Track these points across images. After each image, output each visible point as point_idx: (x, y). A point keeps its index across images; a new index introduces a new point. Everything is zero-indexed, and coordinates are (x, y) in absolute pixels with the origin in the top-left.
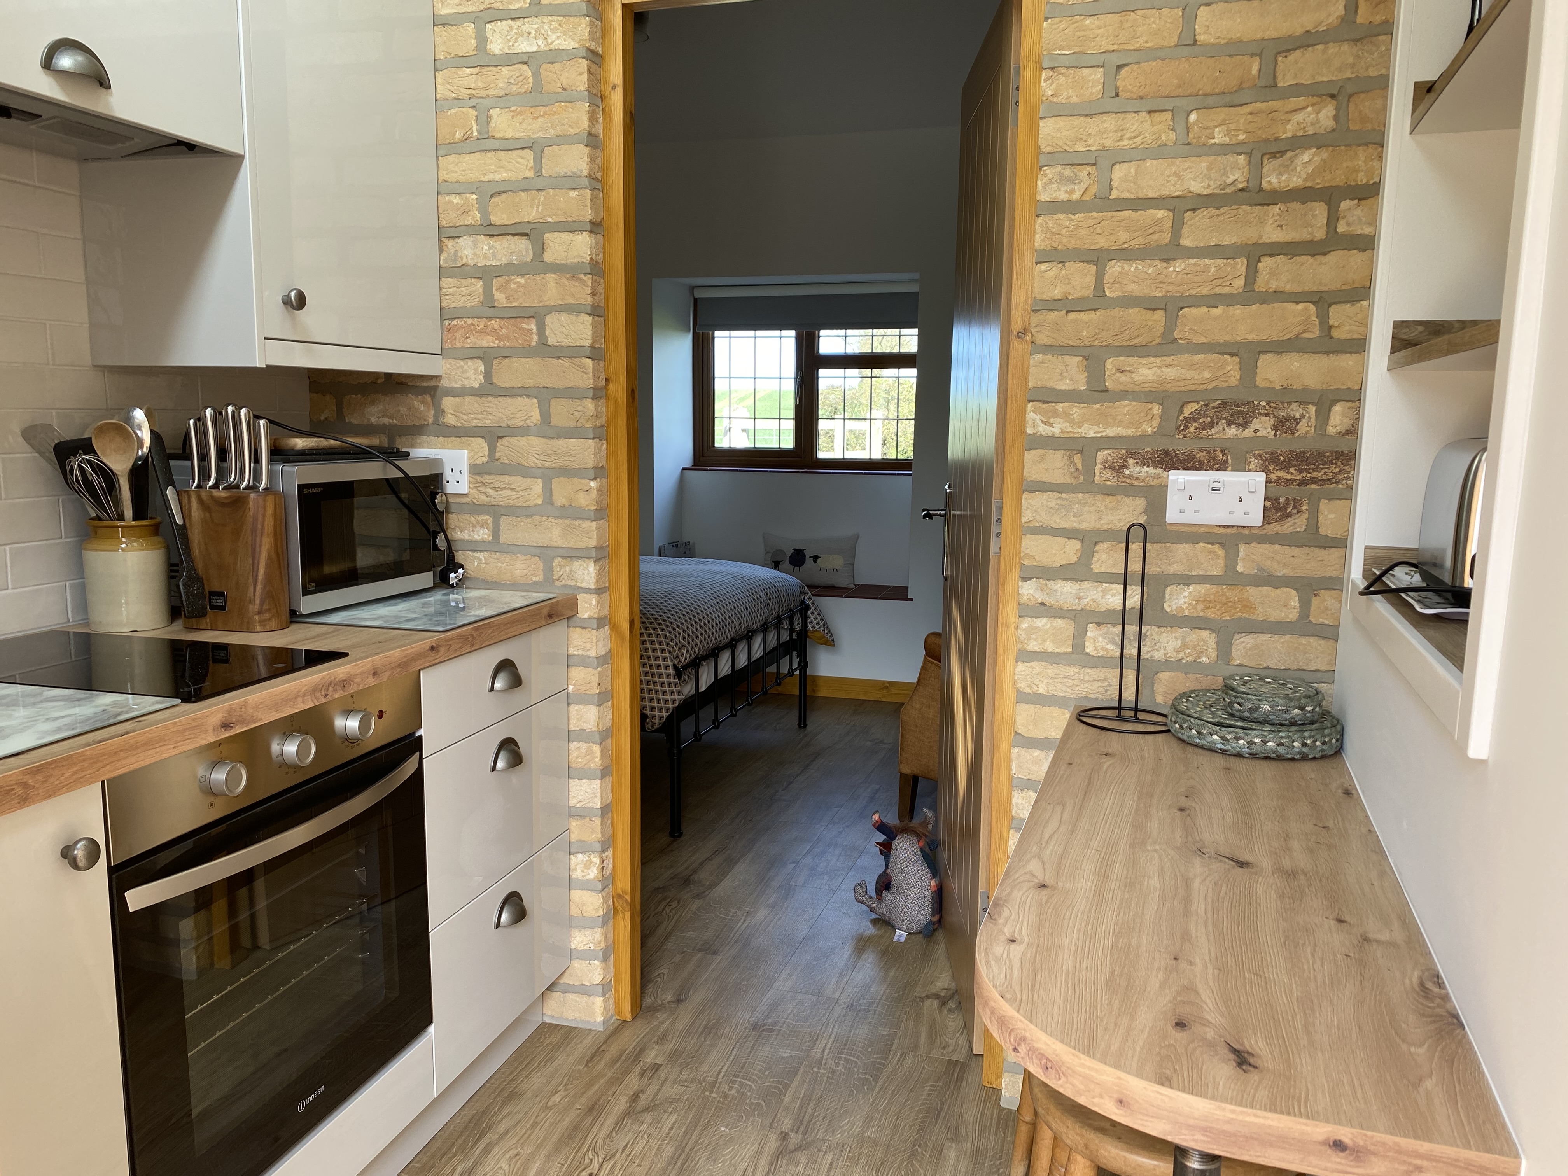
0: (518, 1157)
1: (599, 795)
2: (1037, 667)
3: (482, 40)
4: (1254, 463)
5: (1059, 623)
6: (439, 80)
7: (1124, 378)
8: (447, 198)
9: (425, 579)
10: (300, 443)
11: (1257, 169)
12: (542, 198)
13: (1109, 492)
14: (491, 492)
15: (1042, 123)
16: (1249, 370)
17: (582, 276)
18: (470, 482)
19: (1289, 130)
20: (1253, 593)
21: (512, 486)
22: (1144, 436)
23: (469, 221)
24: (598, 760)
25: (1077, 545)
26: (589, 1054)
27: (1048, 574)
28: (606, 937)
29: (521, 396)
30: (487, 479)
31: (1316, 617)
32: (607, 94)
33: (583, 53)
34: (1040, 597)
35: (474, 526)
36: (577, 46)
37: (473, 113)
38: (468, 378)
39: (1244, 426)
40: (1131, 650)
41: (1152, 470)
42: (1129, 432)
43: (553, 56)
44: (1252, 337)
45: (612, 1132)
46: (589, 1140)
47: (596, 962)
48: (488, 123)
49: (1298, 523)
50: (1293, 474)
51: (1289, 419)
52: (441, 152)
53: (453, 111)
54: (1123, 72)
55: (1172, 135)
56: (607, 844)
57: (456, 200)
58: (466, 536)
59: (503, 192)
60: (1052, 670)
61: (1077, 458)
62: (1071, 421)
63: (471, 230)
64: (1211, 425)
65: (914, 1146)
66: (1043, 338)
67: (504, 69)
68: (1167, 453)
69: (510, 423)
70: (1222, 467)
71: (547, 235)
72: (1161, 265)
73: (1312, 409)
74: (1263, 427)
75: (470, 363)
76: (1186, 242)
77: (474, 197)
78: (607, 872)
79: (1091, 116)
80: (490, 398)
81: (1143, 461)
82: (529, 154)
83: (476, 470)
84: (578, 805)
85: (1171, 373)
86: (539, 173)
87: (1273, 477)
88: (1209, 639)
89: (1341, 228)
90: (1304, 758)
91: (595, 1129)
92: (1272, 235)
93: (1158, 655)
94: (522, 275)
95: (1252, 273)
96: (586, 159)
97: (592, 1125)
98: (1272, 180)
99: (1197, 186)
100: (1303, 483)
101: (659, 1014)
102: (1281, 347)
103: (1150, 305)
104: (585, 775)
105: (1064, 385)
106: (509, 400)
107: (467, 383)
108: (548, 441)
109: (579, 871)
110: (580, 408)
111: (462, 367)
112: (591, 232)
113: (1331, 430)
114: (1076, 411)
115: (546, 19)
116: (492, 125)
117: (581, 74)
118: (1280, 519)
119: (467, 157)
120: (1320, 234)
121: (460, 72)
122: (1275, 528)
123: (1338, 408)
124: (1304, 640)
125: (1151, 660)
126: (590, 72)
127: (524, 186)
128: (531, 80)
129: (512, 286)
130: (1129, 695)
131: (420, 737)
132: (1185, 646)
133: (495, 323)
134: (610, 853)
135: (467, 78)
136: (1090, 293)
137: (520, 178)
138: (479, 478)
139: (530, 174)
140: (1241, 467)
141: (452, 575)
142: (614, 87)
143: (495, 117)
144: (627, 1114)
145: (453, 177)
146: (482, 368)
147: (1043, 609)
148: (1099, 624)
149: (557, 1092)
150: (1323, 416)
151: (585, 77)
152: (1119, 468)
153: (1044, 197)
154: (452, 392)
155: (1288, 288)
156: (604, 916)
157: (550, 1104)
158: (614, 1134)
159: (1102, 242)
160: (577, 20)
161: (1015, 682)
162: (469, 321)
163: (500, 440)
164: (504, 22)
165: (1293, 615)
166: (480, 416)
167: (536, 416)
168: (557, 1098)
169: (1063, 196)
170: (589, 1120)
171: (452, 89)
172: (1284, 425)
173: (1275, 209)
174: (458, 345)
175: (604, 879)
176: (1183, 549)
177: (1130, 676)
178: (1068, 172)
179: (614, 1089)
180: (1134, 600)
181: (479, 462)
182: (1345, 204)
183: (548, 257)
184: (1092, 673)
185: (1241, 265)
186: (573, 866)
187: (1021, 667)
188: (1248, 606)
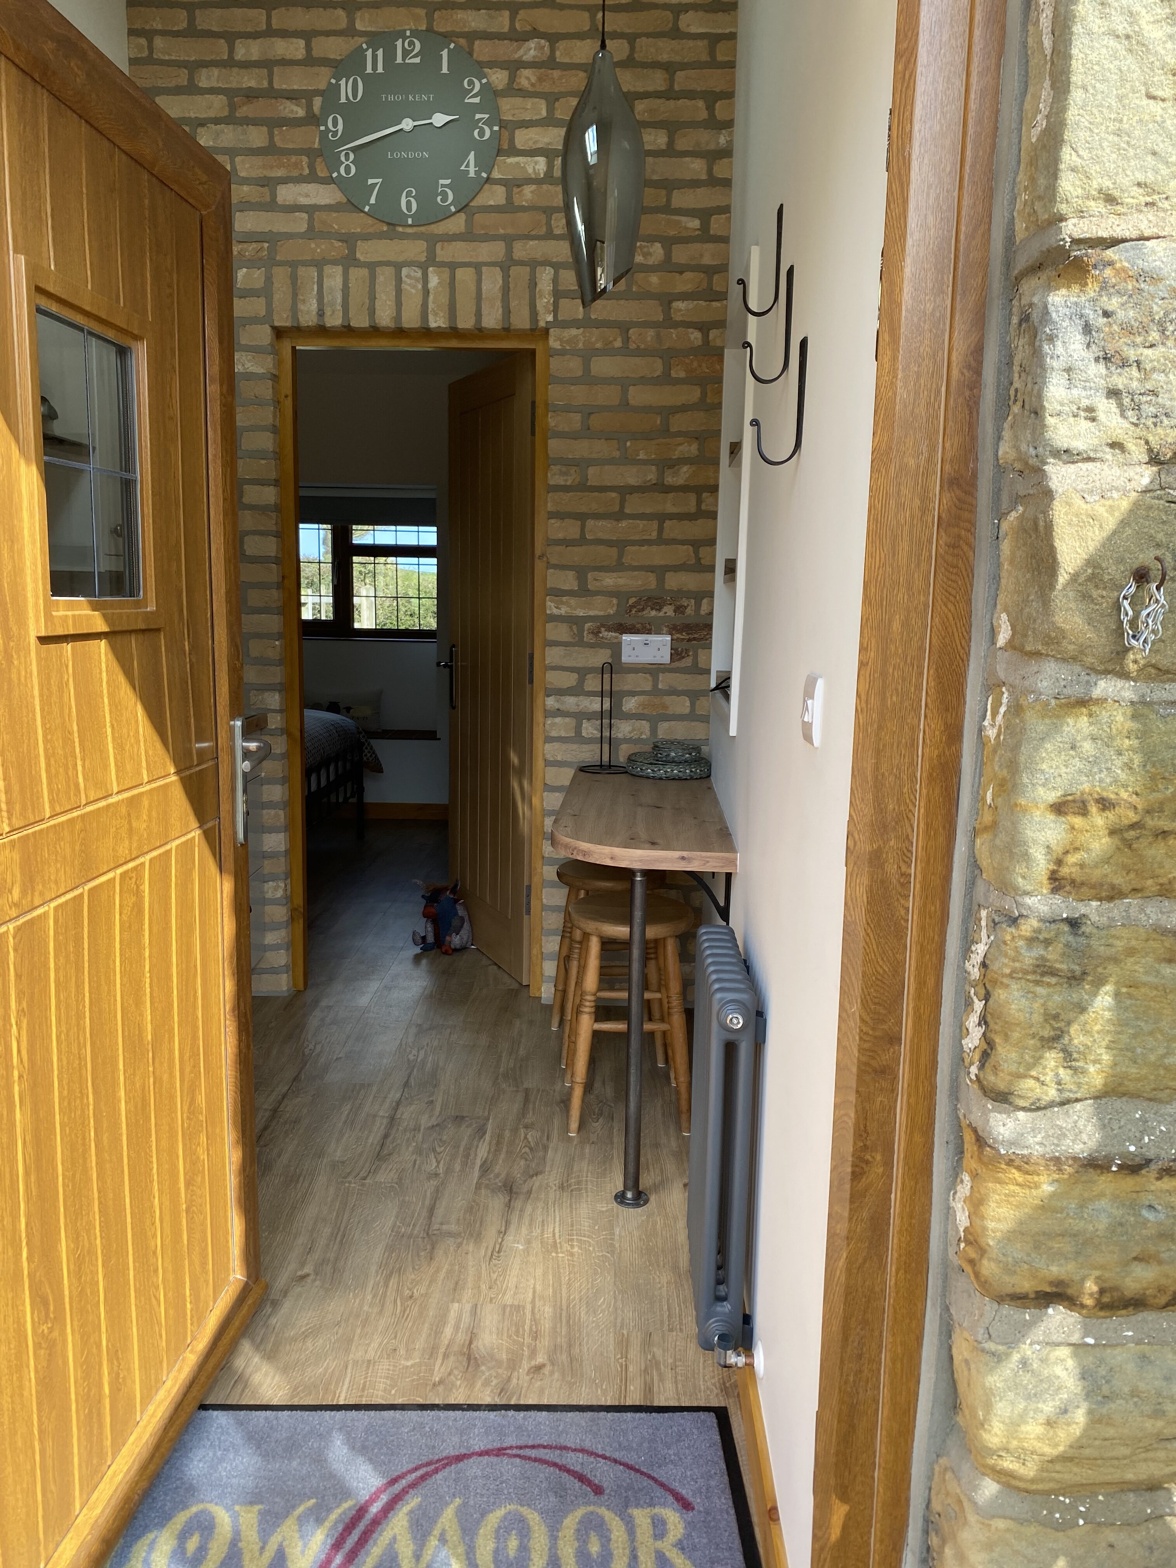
1: (283, 843)
2: (556, 745)
4: (665, 630)
5: (567, 720)
7: (598, 584)
11: (661, 474)
12: (241, 463)
13: (591, 646)
15: (550, 441)
16: (661, 580)
19: (676, 455)
20: (667, 699)
22: (609, 616)
24: (282, 820)
25: (576, 676)
27: (561, 692)
28: (287, 935)
31: (699, 712)
32: (283, 401)
33: (269, 376)
34: (557, 706)
36: (264, 371)
39: (659, 610)
40: (606, 734)
41: (613, 634)
42: (601, 613)
43: (247, 375)
44: (662, 563)
47: (282, 951)
49: (687, 662)
50: (685, 636)
51: (682, 606)
54: (592, 416)
55: (618, 453)
56: (288, 874)
60: (565, 746)
61: (574, 627)
62: (570, 607)
64: (643, 609)
66: (553, 561)
68: (621, 625)
70: (649, 632)
71: (244, 487)
72: (615, 523)
73: (693, 601)
74: (669, 611)
76: (627, 511)
78: (289, 893)
79: (575, 439)
81: (609, 629)
84: (270, 850)
85: (621, 581)
86: (239, 447)
87: (675, 637)
88: (645, 725)
89: (703, 507)
90: (692, 778)
92: (670, 508)
93: (620, 736)
95: (661, 530)
96: (271, 441)
98: (669, 480)
99: (632, 481)
100: (689, 640)
102: (676, 568)
103: (609, 543)
104: (272, 830)
105: (566, 587)
109: (270, 893)
110: (268, 596)
112: (274, 486)
113: (702, 613)
114: (573, 601)
115: (243, 352)
117: (267, 388)
118: (679, 660)
120: (693, 510)
122: (677, 664)
123: (705, 601)
124: (693, 724)
125: (616, 738)
126: (272, 388)
130: (606, 758)
132: (634, 730)
134: (290, 881)
136: (577, 536)
140: (659, 632)
142: (286, 396)
147: (559, 713)
148: (589, 719)
150: (698, 606)
151: (270, 390)
152: (596, 633)
153: (551, 482)
155: (679, 537)
156: (287, 921)
159: (584, 509)
160: (266, 356)
161: (544, 755)
165: (687, 711)
169: (562, 483)
172: (679, 609)
173: (671, 495)
175: (286, 898)
176: (631, 677)
177: (606, 747)
178: (564, 469)
180: (606, 706)
182: (705, 495)
183: (245, 500)
184: (586, 747)
185: (655, 524)
186: (269, 889)
187: (547, 746)
188: (665, 707)
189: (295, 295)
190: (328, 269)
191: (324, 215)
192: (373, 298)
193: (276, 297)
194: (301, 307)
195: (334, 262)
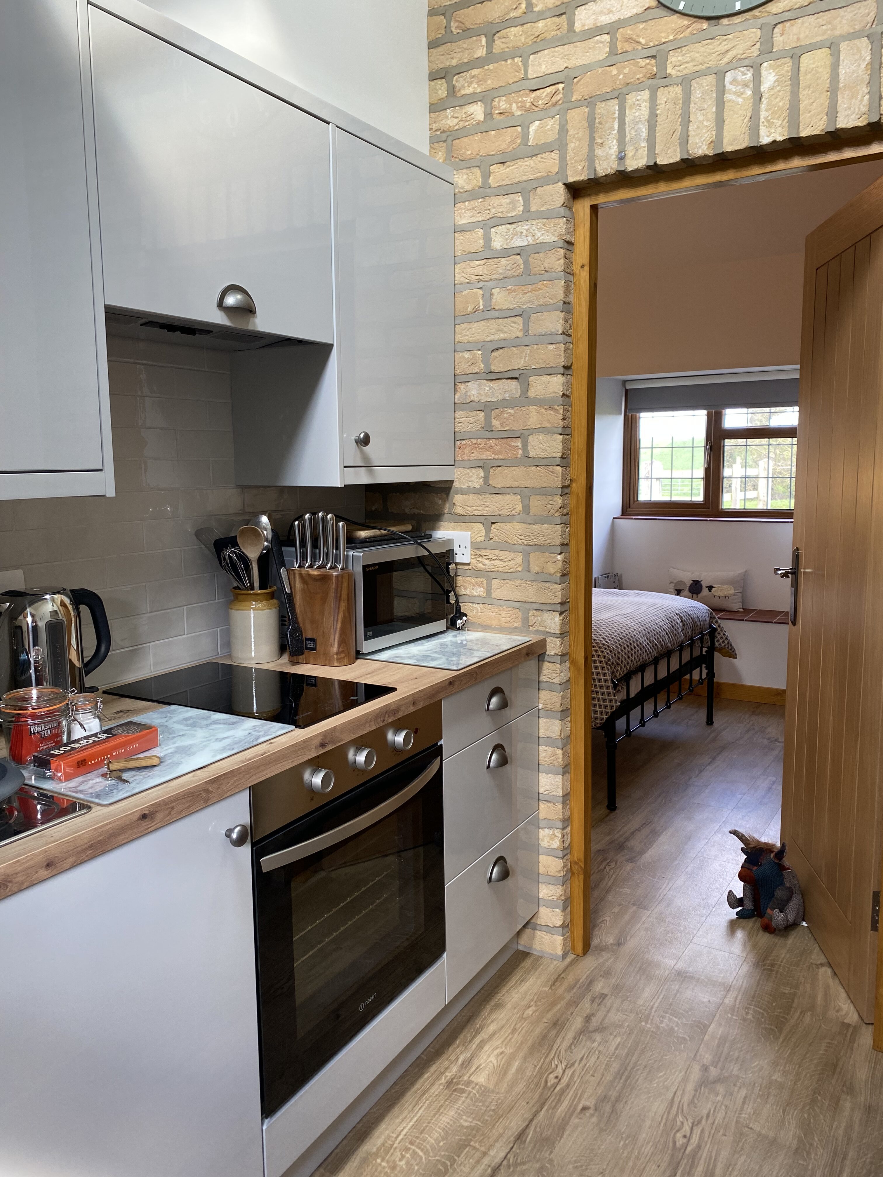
0: (503, 1055)
1: (561, 786)
3: (488, 239)
6: (457, 270)
8: (461, 354)
9: (441, 625)
10: (363, 534)
12: (528, 351)
14: (487, 562)
17: (556, 407)
18: (471, 555)
21: (501, 558)
23: (476, 370)
24: (560, 760)
26: (552, 979)
28: (565, 892)
29: (509, 494)
30: (483, 552)
32: (577, 272)
33: (561, 243)
35: (474, 586)
36: (556, 239)
37: (481, 292)
38: (472, 481)
43: (538, 248)
45: (571, 1044)
46: (555, 1048)
47: (557, 910)
48: (491, 299)
52: (457, 322)
53: (466, 292)
56: (566, 821)
57: (467, 355)
58: (468, 592)
59: (500, 348)
63: (476, 376)
65: (814, 1093)
67: (503, 260)
69: (501, 513)
71: (531, 378)
75: (474, 470)
77: (480, 352)
78: (567, 844)
80: (487, 495)
82: (519, 320)
83: (476, 546)
84: (545, 793)
86: (526, 333)
91: (559, 1041)
94: (512, 408)
96: (561, 321)
97: (557, 1036)
101: (604, 953)
104: (550, 770)
106: (500, 497)
107: (472, 485)
108: (528, 526)
109: (546, 841)
110: (551, 502)
111: (468, 474)
112: (563, 374)
115: (534, 222)
116: (494, 300)
117: (559, 260)
119: (476, 324)
121: (472, 264)
126: (565, 257)
127: (515, 343)
128: (522, 266)
129: (505, 415)
131: (441, 745)
133: (492, 442)
134: (568, 830)
135: (478, 268)
137: (513, 337)
138: (478, 552)
139: (520, 334)
141: (459, 621)
142: (582, 267)
143: (496, 294)
144: (582, 1032)
145: (465, 339)
146: (482, 474)
149: (529, 1007)
151: (562, 261)
154: (461, 492)
156: (564, 876)
157: (525, 1015)
158: (573, 1047)
160: (557, 220)
162: (474, 441)
163: (493, 526)
164: (504, 227)
166: (480, 508)
167: (519, 507)
168: (530, 1011)
170: (553, 1033)
171: (466, 276)
174: (466, 458)
175: (564, 849)
179: (571, 1010)
181: (478, 540)
183: (531, 394)
186: (541, 837)
189: (592, 139)
190: (631, 99)
191: (628, 31)
192: (686, 121)
193: (571, 146)
194: (599, 152)
195: (638, 87)
